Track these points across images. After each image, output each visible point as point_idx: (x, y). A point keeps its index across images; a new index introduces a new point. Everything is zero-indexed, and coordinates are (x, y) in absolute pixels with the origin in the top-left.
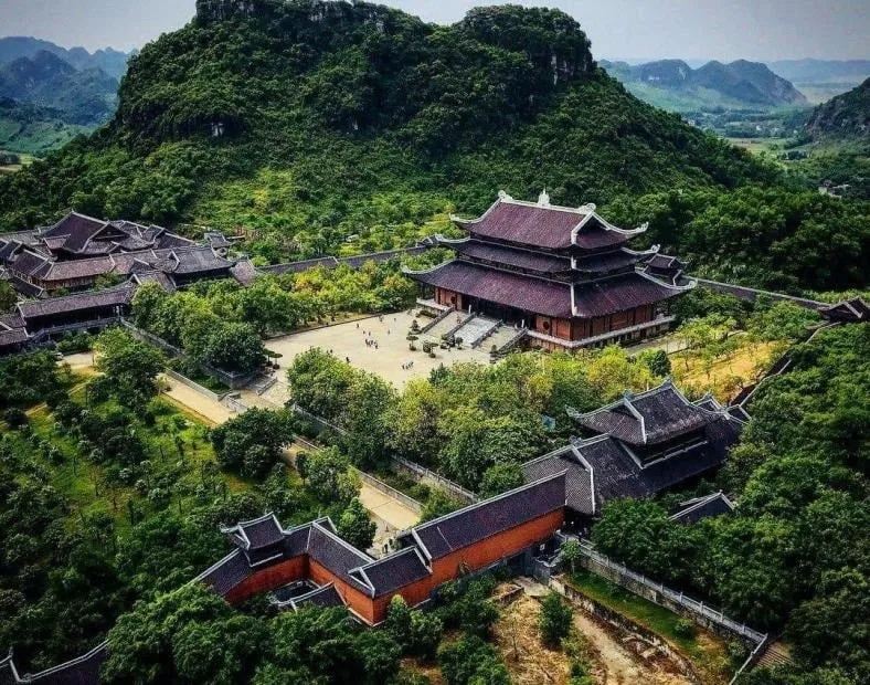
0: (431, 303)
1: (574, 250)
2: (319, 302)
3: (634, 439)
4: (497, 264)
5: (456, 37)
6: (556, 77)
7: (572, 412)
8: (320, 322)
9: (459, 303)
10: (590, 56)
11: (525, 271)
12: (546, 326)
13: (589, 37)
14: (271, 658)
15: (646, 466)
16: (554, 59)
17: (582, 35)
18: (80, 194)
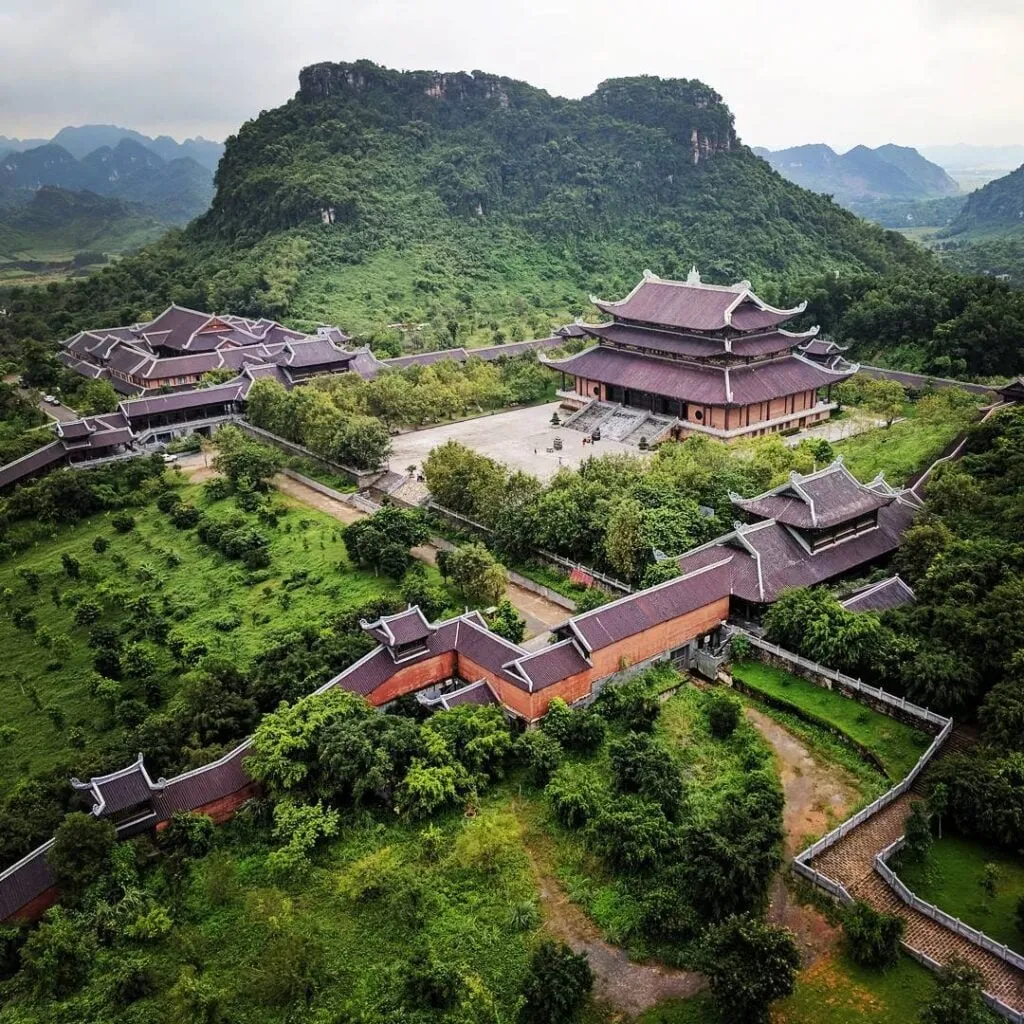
0: (572, 395)
1: (727, 331)
2: (451, 395)
3: (802, 523)
4: (644, 350)
5: (589, 113)
6: (697, 155)
7: (735, 498)
8: (450, 418)
9: (603, 394)
10: (733, 133)
11: (675, 355)
12: (699, 415)
13: (732, 110)
14: (424, 754)
15: (815, 552)
16: (695, 135)
17: (724, 109)
18: (179, 288)
